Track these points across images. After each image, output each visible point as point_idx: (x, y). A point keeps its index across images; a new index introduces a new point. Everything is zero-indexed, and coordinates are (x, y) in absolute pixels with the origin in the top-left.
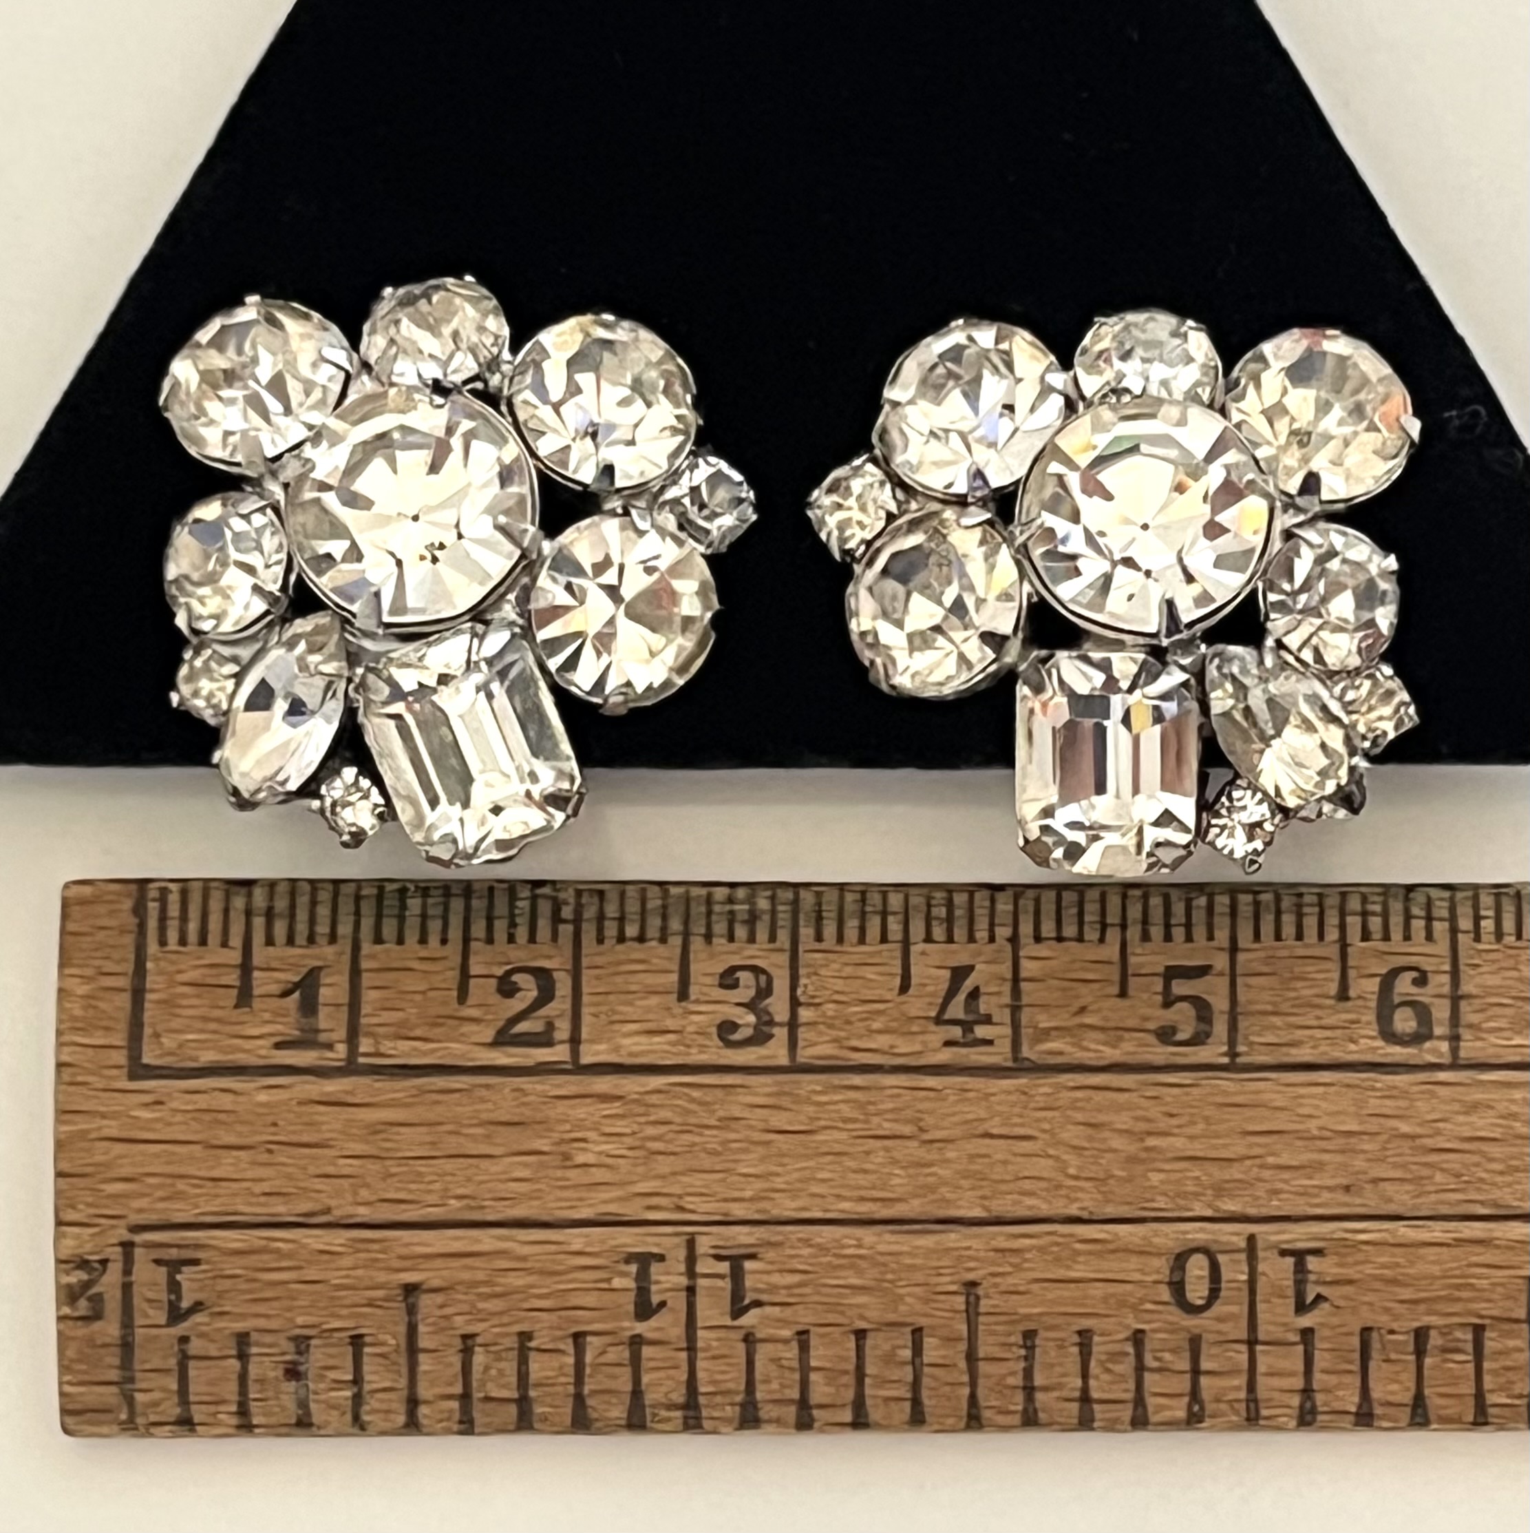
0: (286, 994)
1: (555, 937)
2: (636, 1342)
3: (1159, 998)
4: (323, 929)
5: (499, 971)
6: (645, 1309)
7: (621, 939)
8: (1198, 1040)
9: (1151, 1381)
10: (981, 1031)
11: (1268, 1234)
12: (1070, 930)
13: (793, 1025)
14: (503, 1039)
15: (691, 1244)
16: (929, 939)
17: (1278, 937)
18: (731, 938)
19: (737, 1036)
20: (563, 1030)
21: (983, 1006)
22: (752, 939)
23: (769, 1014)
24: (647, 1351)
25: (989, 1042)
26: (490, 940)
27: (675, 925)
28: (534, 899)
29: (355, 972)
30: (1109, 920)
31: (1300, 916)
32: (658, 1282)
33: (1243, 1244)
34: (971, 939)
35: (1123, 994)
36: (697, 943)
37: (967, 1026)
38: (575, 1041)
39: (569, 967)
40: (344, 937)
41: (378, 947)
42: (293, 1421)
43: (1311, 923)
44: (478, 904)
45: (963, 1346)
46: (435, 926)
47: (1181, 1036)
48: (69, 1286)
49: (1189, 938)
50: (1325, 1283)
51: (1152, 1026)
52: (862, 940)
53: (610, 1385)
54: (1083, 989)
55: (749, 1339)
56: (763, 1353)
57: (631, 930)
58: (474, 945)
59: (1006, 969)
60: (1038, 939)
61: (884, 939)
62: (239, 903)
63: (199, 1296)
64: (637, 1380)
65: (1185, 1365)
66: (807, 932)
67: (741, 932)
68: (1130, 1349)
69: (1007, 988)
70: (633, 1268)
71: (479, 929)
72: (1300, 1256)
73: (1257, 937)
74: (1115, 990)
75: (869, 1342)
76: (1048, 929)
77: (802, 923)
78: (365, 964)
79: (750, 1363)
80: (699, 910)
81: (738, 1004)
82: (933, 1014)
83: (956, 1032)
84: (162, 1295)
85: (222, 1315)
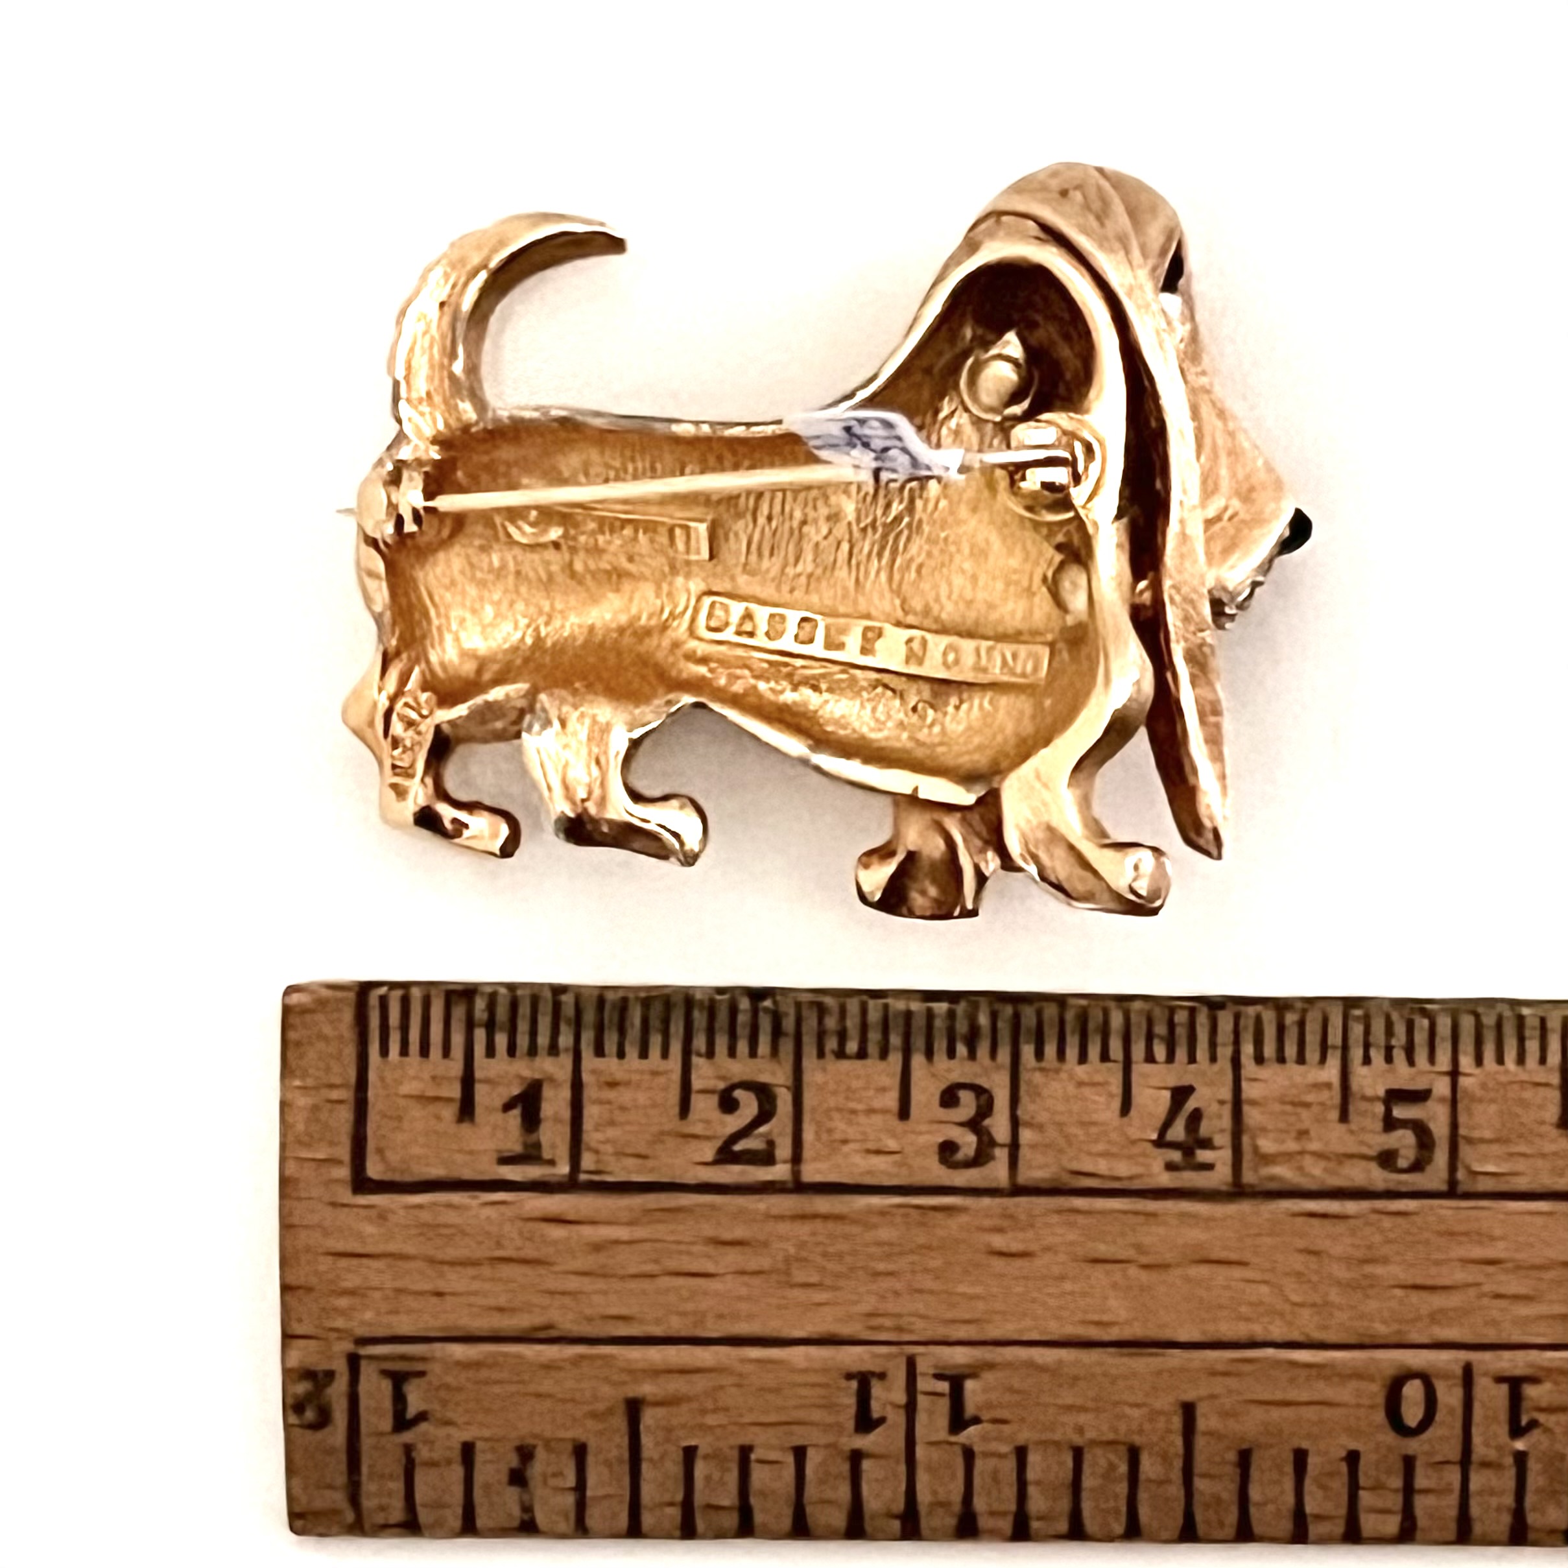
0: (507, 1107)
1: (775, 1052)
2: (856, 1457)
3: (1379, 1125)
4: (543, 1040)
5: (721, 1085)
6: (865, 1422)
7: (841, 1054)
8: (1417, 1167)
9: (1365, 1498)
10: (1203, 1155)
11: (1483, 1360)
12: (1291, 1050)
13: (1014, 1146)
14: (726, 1155)
15: (911, 1363)
16: (1150, 1058)
17: (1500, 1060)
18: (951, 1053)
19: (960, 1156)
20: (784, 1150)
21: (1204, 1129)
22: (972, 1055)
23: (989, 1134)
24: (866, 1465)
25: (1209, 1167)
26: (710, 1054)
27: (895, 1040)
28: (755, 1012)
29: (577, 1086)
30: (1330, 1041)
31: (1521, 1040)
32: (878, 1399)
33: (1459, 1371)
34: (1192, 1059)
35: (1344, 1117)
36: (918, 1060)
37: (1188, 1150)
38: (797, 1159)
39: (790, 1083)
40: (567, 1050)
41: (599, 1063)
42: (516, 1523)
43: (1533, 1046)
44: (699, 1017)
45: (1178, 1464)
46: (656, 1041)
47: (1402, 1163)
48: (295, 1396)
49: (1411, 1062)
50: (1541, 1410)
51: (1372, 1152)
52: (1083, 1058)
53: (829, 1494)
54: (1304, 1113)
55: (969, 1455)
56: (979, 1465)
57: (852, 1046)
58: (695, 1060)
59: (1226, 1093)
60: (1259, 1059)
61: (1105, 1057)
62: (459, 1012)
63: (423, 1407)
64: (856, 1490)
65: (1397, 1482)
66: (1028, 1051)
67: (961, 1049)
68: (1344, 1468)
69: (1227, 1111)
70: (854, 1384)
71: (700, 1042)
72: (1515, 1384)
73: (1479, 1061)
74: (1334, 1115)
75: (1087, 1458)
76: (1269, 1050)
77: (1022, 1039)
78: (586, 1077)
79: (968, 1477)
80: (919, 1023)
81: (961, 1124)
82: (1154, 1136)
83: (1176, 1156)
84: (388, 1404)
85: (448, 1423)
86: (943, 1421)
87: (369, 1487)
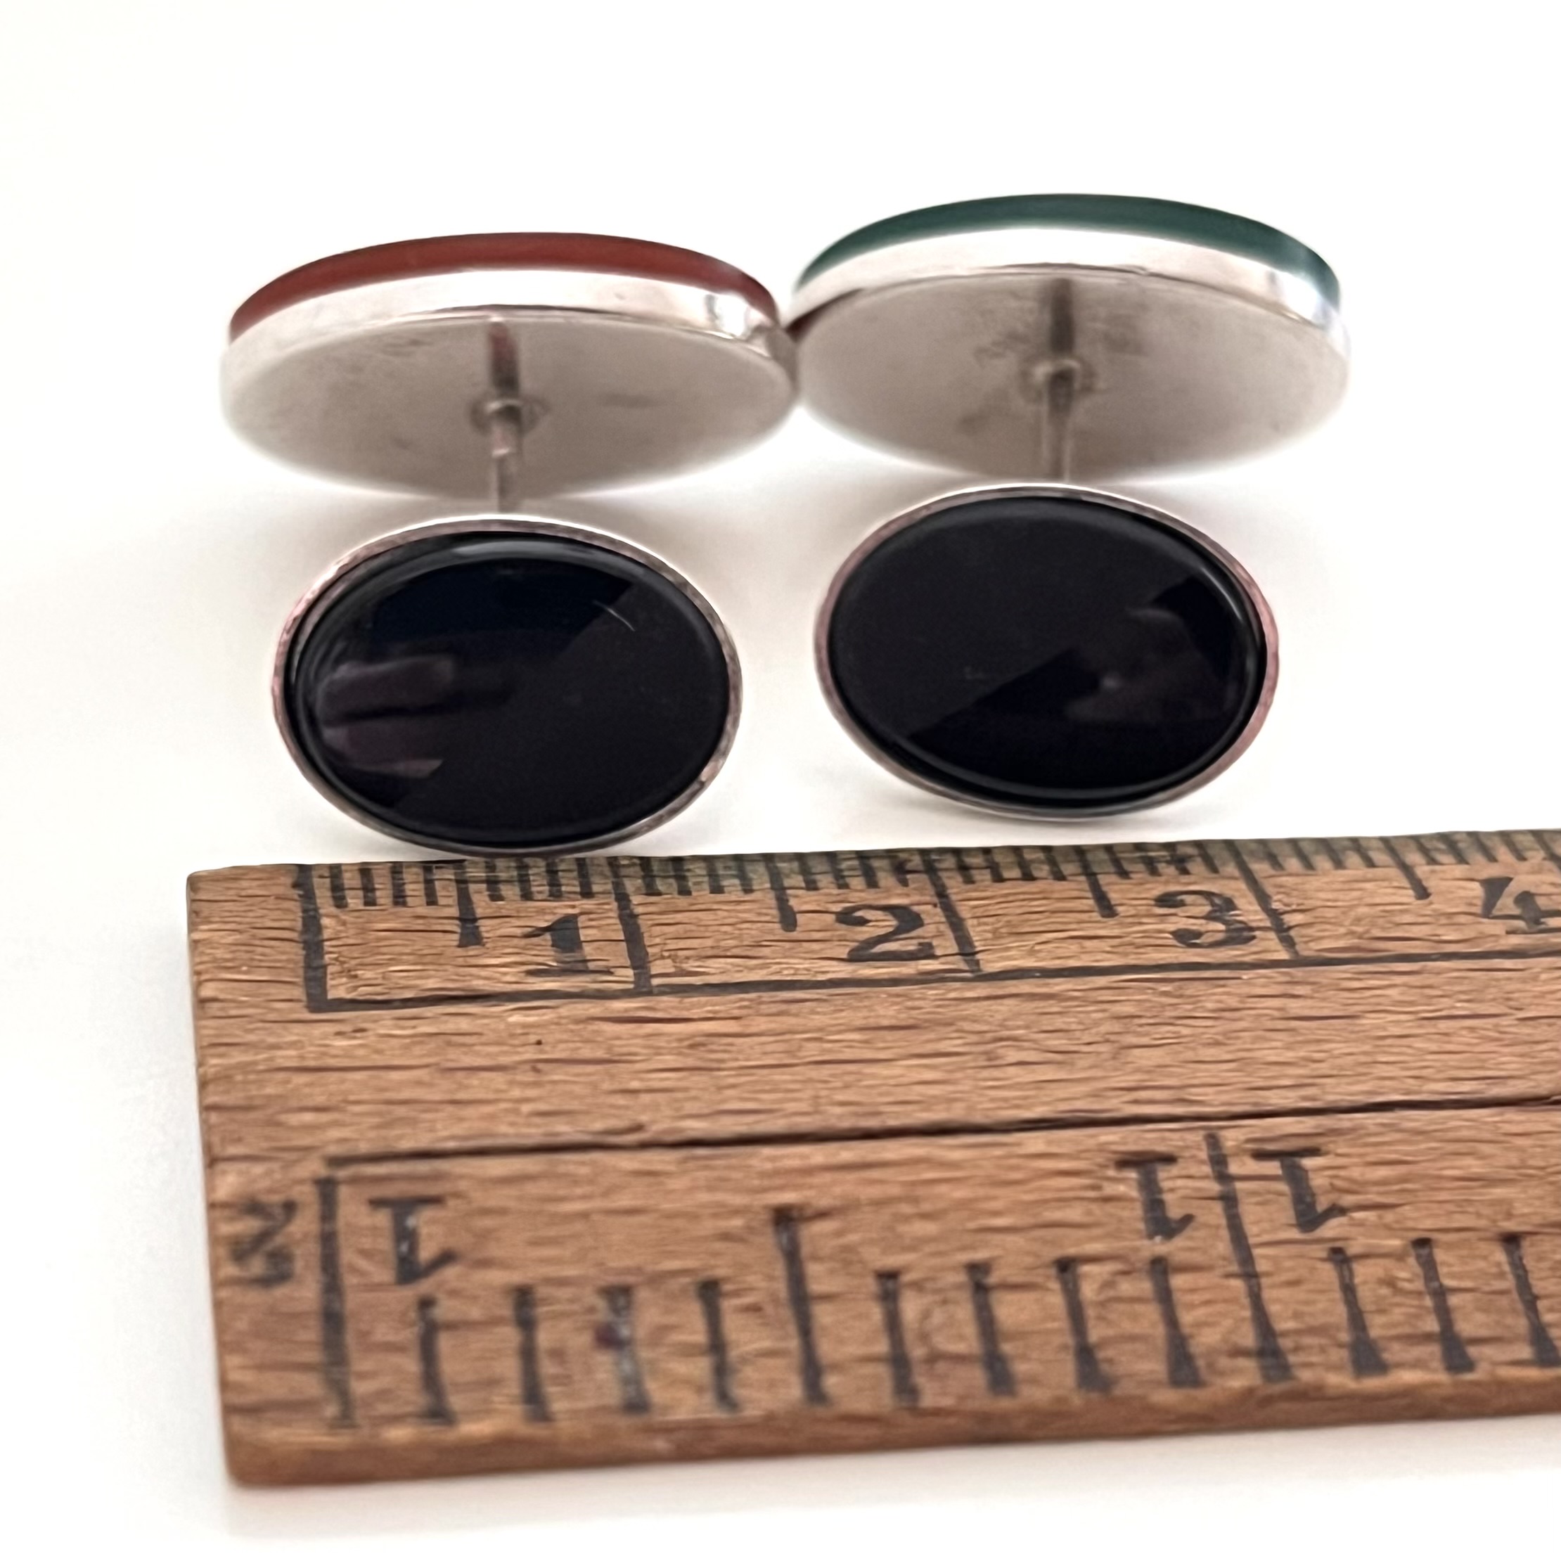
0: (531, 935)
1: (904, 883)
2: (1160, 1268)
4: (571, 888)
5: (836, 909)
6: (1162, 1223)
7: (999, 880)
13: (1281, 928)
14: (863, 955)
15: (1213, 1141)
16: (1434, 862)
18: (1154, 872)
19: (1204, 940)
20: (946, 949)
21: (1545, 904)
22: (1183, 872)
23: (1240, 922)
24: (1178, 1281)
26: (813, 888)
27: (1071, 869)
29: (628, 916)
32: (1172, 1190)
34: (1493, 860)
36: (1109, 879)
37: (1530, 919)
38: (967, 953)
39: (933, 902)
40: (607, 892)
41: (655, 898)
42: (619, 1404)
44: (785, 865)
46: (731, 884)
48: (232, 1239)
52: (1341, 866)
53: (1130, 1329)
55: (1339, 1257)
56: (1363, 1273)
57: (1011, 874)
58: (792, 892)
61: (1370, 864)
62: (445, 874)
63: (448, 1244)
64: (1171, 1320)
66: (1260, 865)
67: (1167, 869)
71: (795, 882)
75: (1528, 1250)
77: (1249, 860)
78: (639, 909)
79: (1349, 1290)
80: (1098, 858)
81: (1193, 917)
82: (1477, 911)
83: (1517, 924)
84: (385, 1244)
85: (486, 1263)
86: (1284, 1211)
87: (361, 1363)
